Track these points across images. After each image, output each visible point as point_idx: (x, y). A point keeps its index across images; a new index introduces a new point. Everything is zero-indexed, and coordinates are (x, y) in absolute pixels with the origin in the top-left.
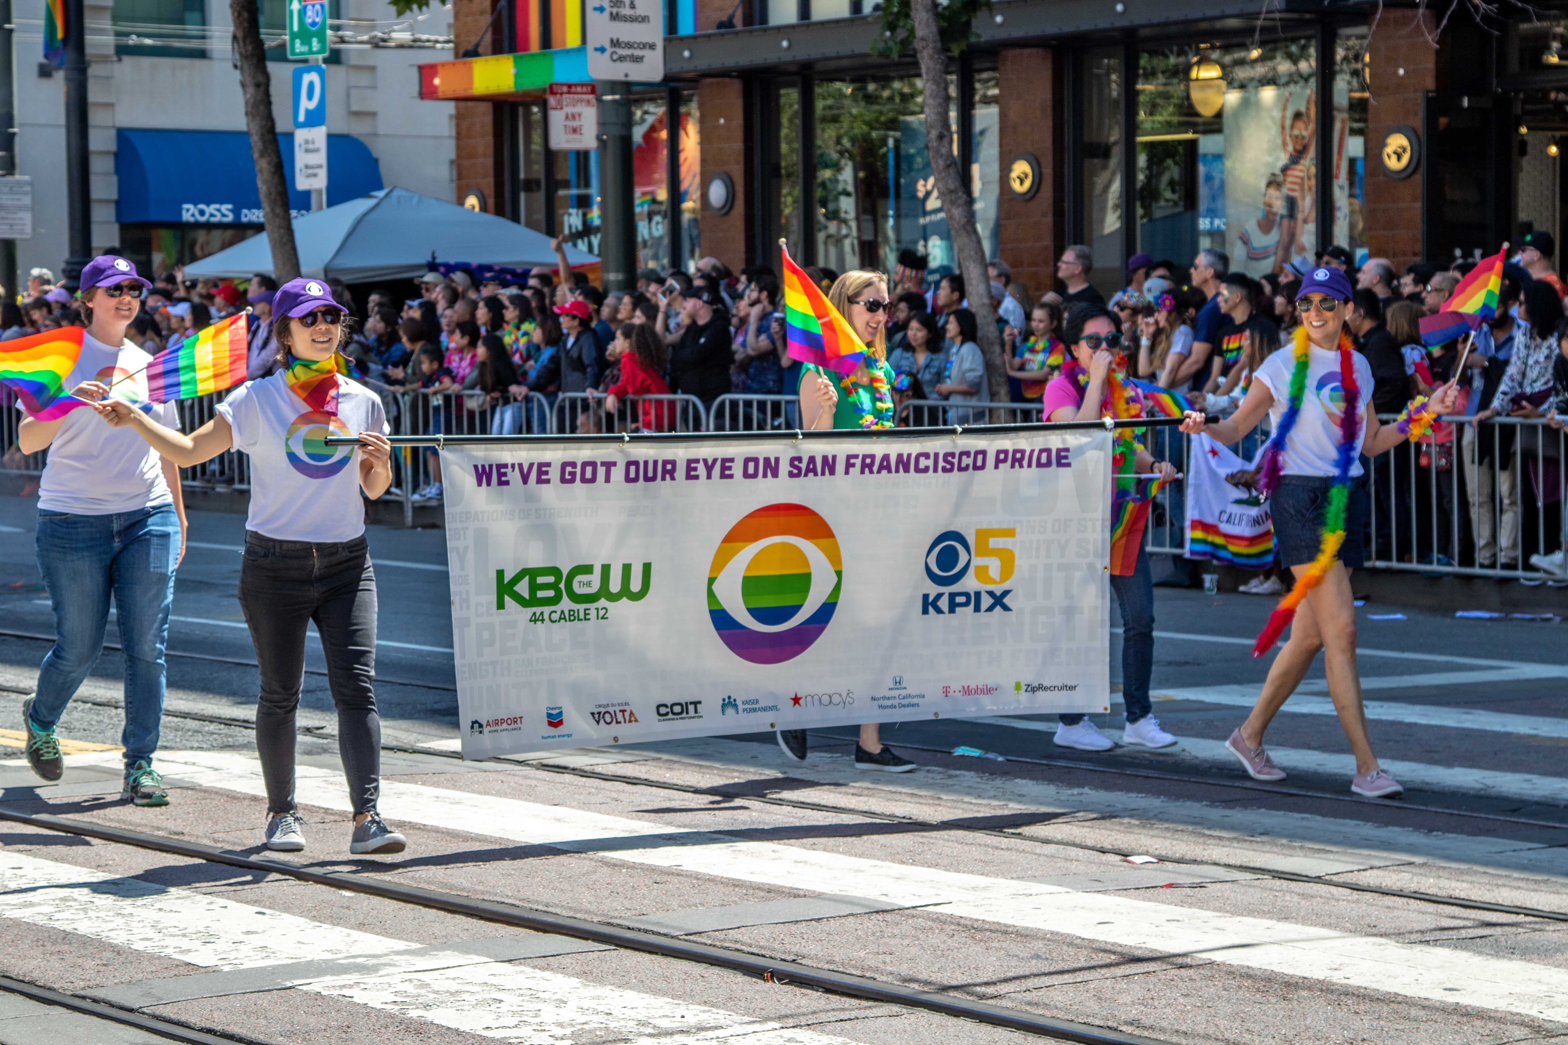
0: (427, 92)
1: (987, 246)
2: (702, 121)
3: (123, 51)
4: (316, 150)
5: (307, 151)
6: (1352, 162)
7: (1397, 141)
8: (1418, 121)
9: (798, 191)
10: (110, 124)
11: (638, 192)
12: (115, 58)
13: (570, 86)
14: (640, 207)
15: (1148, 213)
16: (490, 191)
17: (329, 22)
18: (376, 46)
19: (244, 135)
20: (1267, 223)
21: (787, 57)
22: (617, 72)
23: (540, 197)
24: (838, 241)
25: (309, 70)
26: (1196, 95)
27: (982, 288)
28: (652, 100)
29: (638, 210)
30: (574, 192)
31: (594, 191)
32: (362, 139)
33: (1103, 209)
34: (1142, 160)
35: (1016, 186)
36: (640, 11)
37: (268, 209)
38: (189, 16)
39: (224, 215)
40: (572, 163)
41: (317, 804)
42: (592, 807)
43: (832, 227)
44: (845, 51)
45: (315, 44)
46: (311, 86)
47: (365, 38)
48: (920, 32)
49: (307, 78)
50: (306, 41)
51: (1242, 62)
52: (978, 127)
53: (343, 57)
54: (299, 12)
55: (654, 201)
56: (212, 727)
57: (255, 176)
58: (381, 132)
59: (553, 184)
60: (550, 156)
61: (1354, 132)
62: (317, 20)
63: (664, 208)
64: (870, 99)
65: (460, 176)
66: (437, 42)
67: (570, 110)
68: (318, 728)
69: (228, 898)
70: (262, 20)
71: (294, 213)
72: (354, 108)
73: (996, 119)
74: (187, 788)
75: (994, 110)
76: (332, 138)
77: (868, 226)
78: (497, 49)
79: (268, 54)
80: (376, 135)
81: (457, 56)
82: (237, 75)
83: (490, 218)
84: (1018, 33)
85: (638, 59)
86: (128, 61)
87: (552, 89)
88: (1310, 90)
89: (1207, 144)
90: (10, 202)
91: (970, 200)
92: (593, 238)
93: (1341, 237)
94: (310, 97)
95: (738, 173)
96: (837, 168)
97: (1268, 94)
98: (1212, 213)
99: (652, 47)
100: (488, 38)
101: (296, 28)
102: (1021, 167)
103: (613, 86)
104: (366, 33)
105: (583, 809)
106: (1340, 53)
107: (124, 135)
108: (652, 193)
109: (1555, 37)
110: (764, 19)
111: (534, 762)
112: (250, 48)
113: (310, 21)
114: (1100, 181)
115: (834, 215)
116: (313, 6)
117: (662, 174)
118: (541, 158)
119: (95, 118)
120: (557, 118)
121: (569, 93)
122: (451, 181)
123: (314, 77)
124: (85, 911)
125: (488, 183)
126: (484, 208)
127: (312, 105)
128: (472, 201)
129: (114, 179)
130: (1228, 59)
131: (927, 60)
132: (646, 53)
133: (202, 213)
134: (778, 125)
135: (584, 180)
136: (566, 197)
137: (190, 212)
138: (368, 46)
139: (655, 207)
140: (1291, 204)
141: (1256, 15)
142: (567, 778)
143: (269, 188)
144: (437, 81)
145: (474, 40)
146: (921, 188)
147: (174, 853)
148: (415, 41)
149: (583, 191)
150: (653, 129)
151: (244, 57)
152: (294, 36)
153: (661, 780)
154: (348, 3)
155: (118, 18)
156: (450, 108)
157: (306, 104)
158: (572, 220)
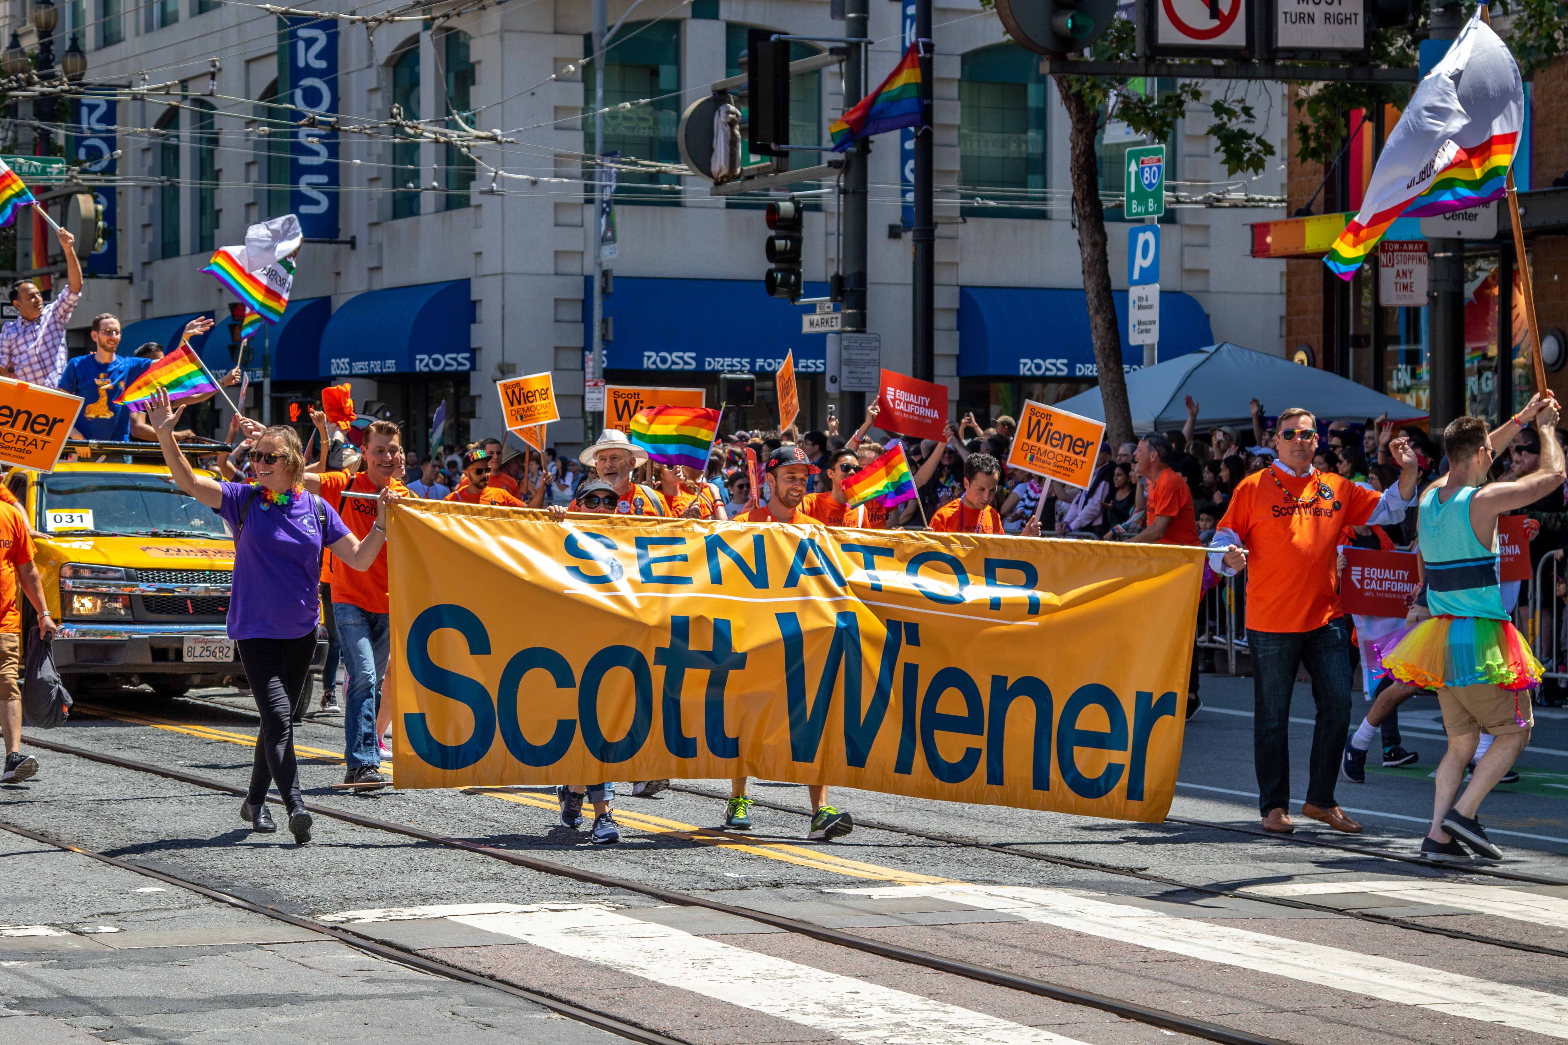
0: (1259, 250)
3: (967, 213)
4: (1150, 307)
5: (1140, 307)
10: (955, 282)
11: (1468, 347)
12: (960, 220)
13: (1401, 244)
14: (1471, 362)
16: (1319, 347)
17: (1164, 183)
18: (1211, 206)
19: (1080, 292)
22: (1450, 230)
23: (1369, 352)
25: (1144, 230)
28: (1485, 257)
29: (1468, 365)
30: (1403, 347)
31: (1424, 346)
32: (1194, 295)
37: (1102, 364)
38: (1031, 178)
39: (1059, 369)
40: (1402, 319)
41: (1139, 943)
42: (1413, 958)
45: (1151, 204)
46: (1146, 244)
47: (1200, 198)
49: (1142, 238)
50: (1142, 201)
53: (1178, 216)
54: (1137, 173)
55: (1484, 357)
56: (1039, 864)
57: (1091, 332)
58: (1212, 289)
59: (1382, 339)
60: (1381, 312)
62: (1154, 181)
63: (1494, 364)
65: (1289, 332)
66: (1270, 201)
67: (1401, 267)
68: (1141, 869)
69: (1053, 1031)
70: (1100, 181)
71: (1126, 367)
72: (1187, 266)
74: (1015, 923)
76: (1164, 295)
78: (1330, 208)
79: (1105, 214)
80: (1207, 292)
81: (1289, 215)
82: (1075, 235)
83: (1320, 375)
85: (1472, 217)
86: (972, 222)
87: (1384, 247)
90: (858, 357)
92: (1421, 392)
94: (1145, 256)
100: (1321, 195)
101: (1133, 190)
103: (1445, 243)
104: (1201, 194)
105: (1403, 960)
107: (965, 291)
108: (1484, 349)
111: (1355, 912)
112: (1088, 209)
113: (1147, 182)
116: (1150, 168)
117: (1493, 328)
118: (1371, 314)
119: (941, 276)
120: (1388, 275)
121: (1400, 250)
122: (1281, 336)
123: (1149, 236)
124: (918, 1036)
125: (1317, 338)
126: (1312, 363)
127: (1146, 263)
128: (1301, 356)
129: (957, 335)
132: (1479, 211)
133: (1038, 367)
135: (1414, 335)
136: (1397, 352)
137: (1027, 367)
138: (1204, 206)
139: (1486, 363)
142: (1388, 928)
143: (1103, 344)
144: (1269, 240)
145: (1307, 199)
147: (1002, 985)
148: (1248, 201)
149: (1413, 347)
150: (1486, 285)
151: (1082, 217)
152: (1130, 197)
153: (1484, 935)
154: (1184, 164)
155: (965, 180)
156: (1281, 265)
157: (1141, 262)
158: (1401, 376)
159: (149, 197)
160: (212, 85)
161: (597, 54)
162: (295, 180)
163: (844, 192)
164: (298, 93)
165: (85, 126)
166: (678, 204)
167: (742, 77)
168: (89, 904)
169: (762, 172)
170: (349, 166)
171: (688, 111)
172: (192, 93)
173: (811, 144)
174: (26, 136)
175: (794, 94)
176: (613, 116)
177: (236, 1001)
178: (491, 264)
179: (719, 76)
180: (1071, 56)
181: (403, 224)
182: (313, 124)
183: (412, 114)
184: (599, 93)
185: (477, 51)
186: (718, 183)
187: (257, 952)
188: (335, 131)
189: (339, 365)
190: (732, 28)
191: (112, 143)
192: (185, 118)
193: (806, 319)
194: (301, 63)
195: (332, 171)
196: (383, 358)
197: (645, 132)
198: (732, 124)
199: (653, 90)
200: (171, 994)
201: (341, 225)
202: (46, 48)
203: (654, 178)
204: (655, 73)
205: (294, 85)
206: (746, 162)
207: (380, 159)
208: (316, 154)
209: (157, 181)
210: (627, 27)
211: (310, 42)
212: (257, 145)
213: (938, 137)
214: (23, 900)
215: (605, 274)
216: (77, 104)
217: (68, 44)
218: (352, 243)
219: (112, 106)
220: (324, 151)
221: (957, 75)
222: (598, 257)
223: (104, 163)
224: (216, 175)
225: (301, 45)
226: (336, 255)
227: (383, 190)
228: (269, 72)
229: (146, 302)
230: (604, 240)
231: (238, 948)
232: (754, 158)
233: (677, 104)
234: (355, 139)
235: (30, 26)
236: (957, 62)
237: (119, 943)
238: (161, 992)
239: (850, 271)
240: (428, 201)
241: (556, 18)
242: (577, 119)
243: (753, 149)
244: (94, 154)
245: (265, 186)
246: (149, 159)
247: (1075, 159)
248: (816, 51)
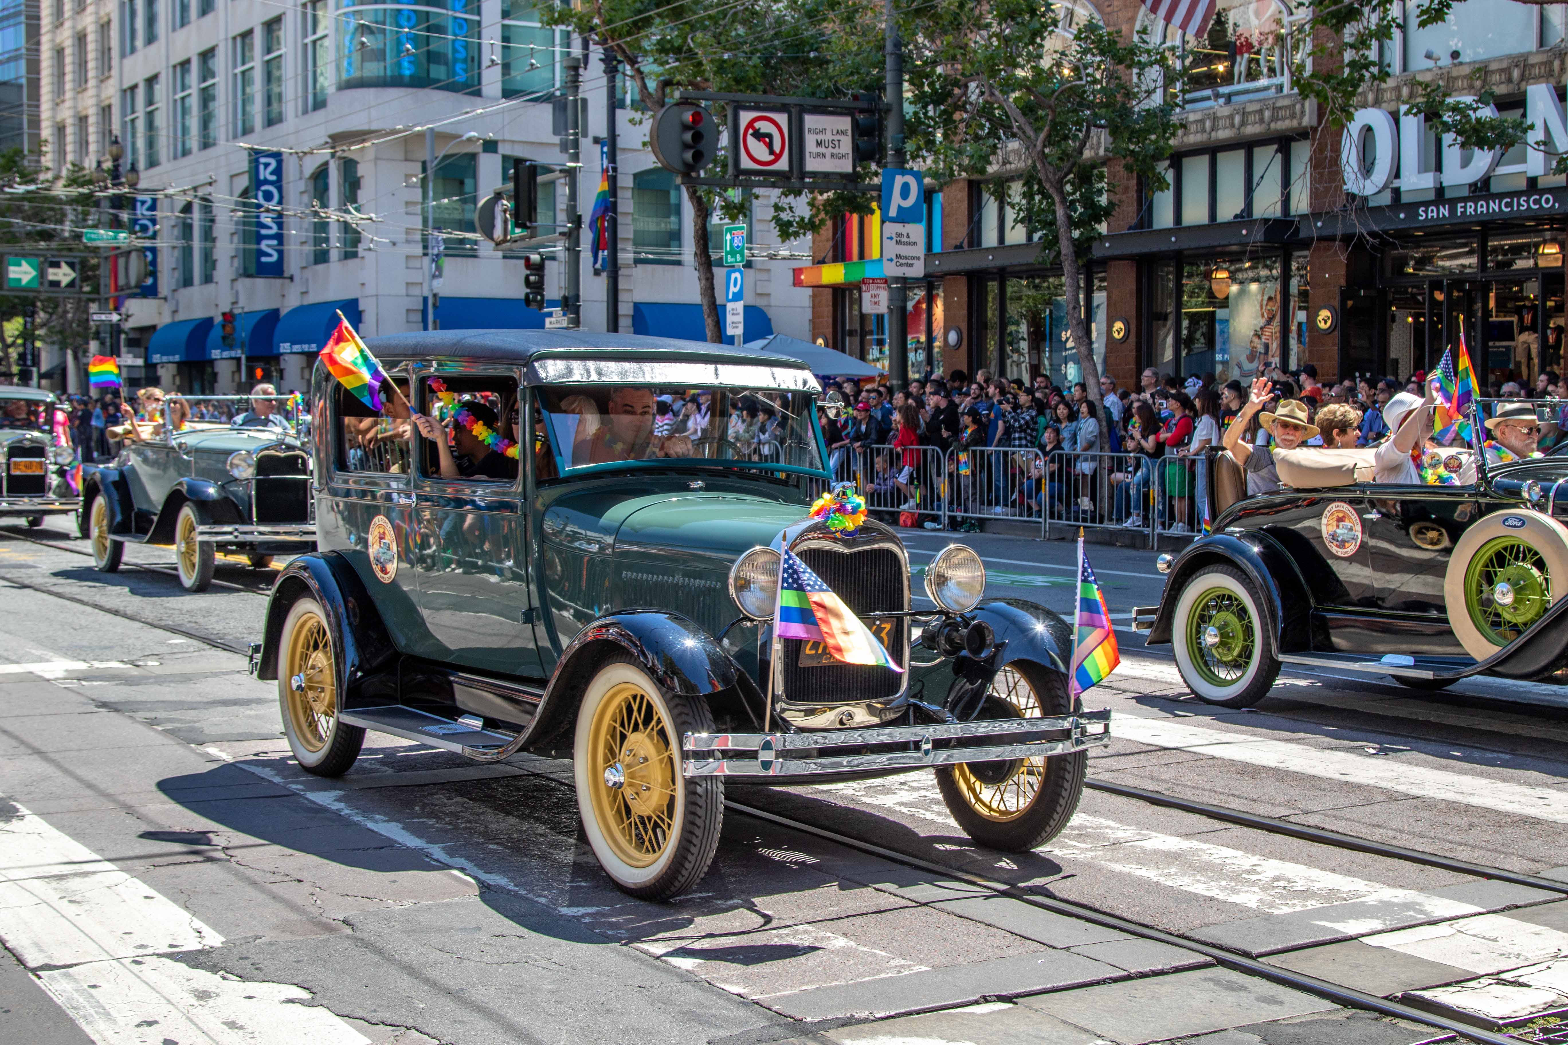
0: (797, 283)
1: (1100, 369)
2: (945, 298)
3: (638, 261)
4: (738, 314)
5: (733, 314)
6: (1300, 324)
7: (1324, 313)
8: (1336, 303)
9: (997, 338)
10: (630, 300)
11: (909, 337)
12: (633, 266)
13: (874, 280)
14: (911, 345)
15: (1190, 350)
16: (830, 336)
17: (746, 245)
18: (771, 258)
19: (700, 306)
20: (1252, 357)
21: (992, 264)
22: (899, 272)
23: (857, 339)
24: (1019, 365)
25: (735, 272)
26: (1215, 287)
27: (1096, 390)
28: (918, 287)
29: (909, 347)
30: (875, 337)
31: (886, 337)
32: (763, 308)
33: (1164, 349)
34: (1185, 323)
35: (1116, 335)
36: (912, 240)
38: (672, 243)
40: (874, 322)
43: (1015, 357)
44: (1023, 261)
45: (738, 257)
46: (736, 280)
47: (765, 254)
48: (1063, 252)
49: (733, 276)
50: (734, 255)
51: (1240, 270)
52: (1095, 303)
53: (753, 264)
54: (730, 240)
55: (918, 342)
57: (705, 325)
58: (772, 304)
59: (864, 333)
60: (863, 317)
61: (1300, 308)
62: (740, 245)
63: (923, 345)
64: (1037, 287)
65: (814, 328)
66: (803, 256)
67: (873, 292)
70: (710, 245)
72: (759, 291)
73: (1104, 300)
75: (1104, 294)
76: (746, 308)
77: (1035, 356)
78: (835, 260)
79: (713, 263)
80: (770, 306)
81: (813, 264)
82: (696, 274)
83: (831, 351)
84: (1117, 252)
85: (911, 265)
86: (640, 267)
87: (864, 281)
88: (1278, 285)
89: (1221, 313)
91: (1091, 343)
92: (885, 361)
93: (1293, 366)
94: (735, 286)
95: (964, 327)
96: (1018, 324)
97: (1254, 287)
98: (1224, 351)
99: (918, 258)
100: (831, 254)
101: (728, 249)
102: (1119, 325)
103: (897, 279)
104: (766, 252)
106: (1294, 266)
107: (637, 306)
108: (918, 338)
109: (1412, 258)
110: (979, 243)
112: (703, 260)
113: (736, 245)
114: (1162, 333)
115: (1017, 351)
116: (738, 237)
117: (923, 327)
118: (858, 318)
119: (622, 297)
120: (866, 297)
121: (873, 283)
122: (809, 330)
123: (737, 275)
125: (829, 331)
126: (827, 345)
127: (736, 290)
128: (820, 341)
129: (632, 329)
130: (1232, 268)
131: (1067, 267)
132: (915, 262)
134: (986, 301)
135: (881, 329)
136: (872, 339)
138: (766, 259)
139: (919, 345)
140: (1267, 347)
141: (1247, 244)
143: (712, 332)
144: (803, 277)
145: (823, 255)
146: (1064, 336)
148: (791, 256)
149: (880, 337)
150: (919, 302)
151: (700, 264)
152: (727, 253)
154: (757, 236)
155: (636, 244)
156: (809, 291)
157: (733, 289)
158: (874, 352)
159: (176, 253)
160: (209, 189)
161: (429, 172)
162: (258, 242)
163: (568, 249)
164: (260, 194)
165: (139, 212)
166: (475, 256)
167: (511, 185)
168: (143, 649)
169: (522, 238)
170: (289, 235)
171: (481, 204)
172: (200, 193)
173: (550, 222)
174: (105, 218)
175: (540, 195)
176: (438, 207)
177: (225, 703)
178: (370, 290)
179: (498, 185)
180: (693, 174)
181: (320, 267)
182: (268, 210)
183: (324, 205)
184: (431, 194)
185: (361, 171)
186: (498, 244)
187: (238, 676)
188: (280, 215)
189: (285, 347)
190: (505, 158)
191: (154, 222)
192: (196, 208)
193: (548, 320)
194: (262, 177)
195: (279, 237)
196: (309, 342)
197: (457, 216)
198: (505, 211)
199: (461, 192)
200: (189, 699)
201: (285, 268)
202: (116, 167)
203: (462, 241)
204: (462, 183)
205: (258, 189)
206: (513, 232)
207: (307, 230)
208: (270, 228)
209: (181, 243)
210: (446, 157)
211: (267, 165)
212: (237, 223)
213: (620, 219)
214: (106, 648)
215: (435, 295)
216: (134, 200)
217: (129, 167)
218: (291, 278)
219: (154, 201)
220: (275, 227)
221: (631, 185)
222: (430, 286)
223: (150, 233)
224: (214, 240)
225: (262, 167)
226: (283, 285)
227: (309, 248)
228: (243, 182)
229: (175, 312)
230: (434, 276)
231: (227, 673)
232: (518, 230)
233: (475, 200)
234: (292, 219)
235: (108, 156)
236: (631, 178)
237: (159, 671)
238: (183, 698)
239: (572, 293)
240: (334, 255)
241: (406, 152)
242: (418, 209)
243: (517, 225)
244: (144, 228)
245: (241, 246)
246: (176, 231)
247: (696, 232)
248: (551, 171)
